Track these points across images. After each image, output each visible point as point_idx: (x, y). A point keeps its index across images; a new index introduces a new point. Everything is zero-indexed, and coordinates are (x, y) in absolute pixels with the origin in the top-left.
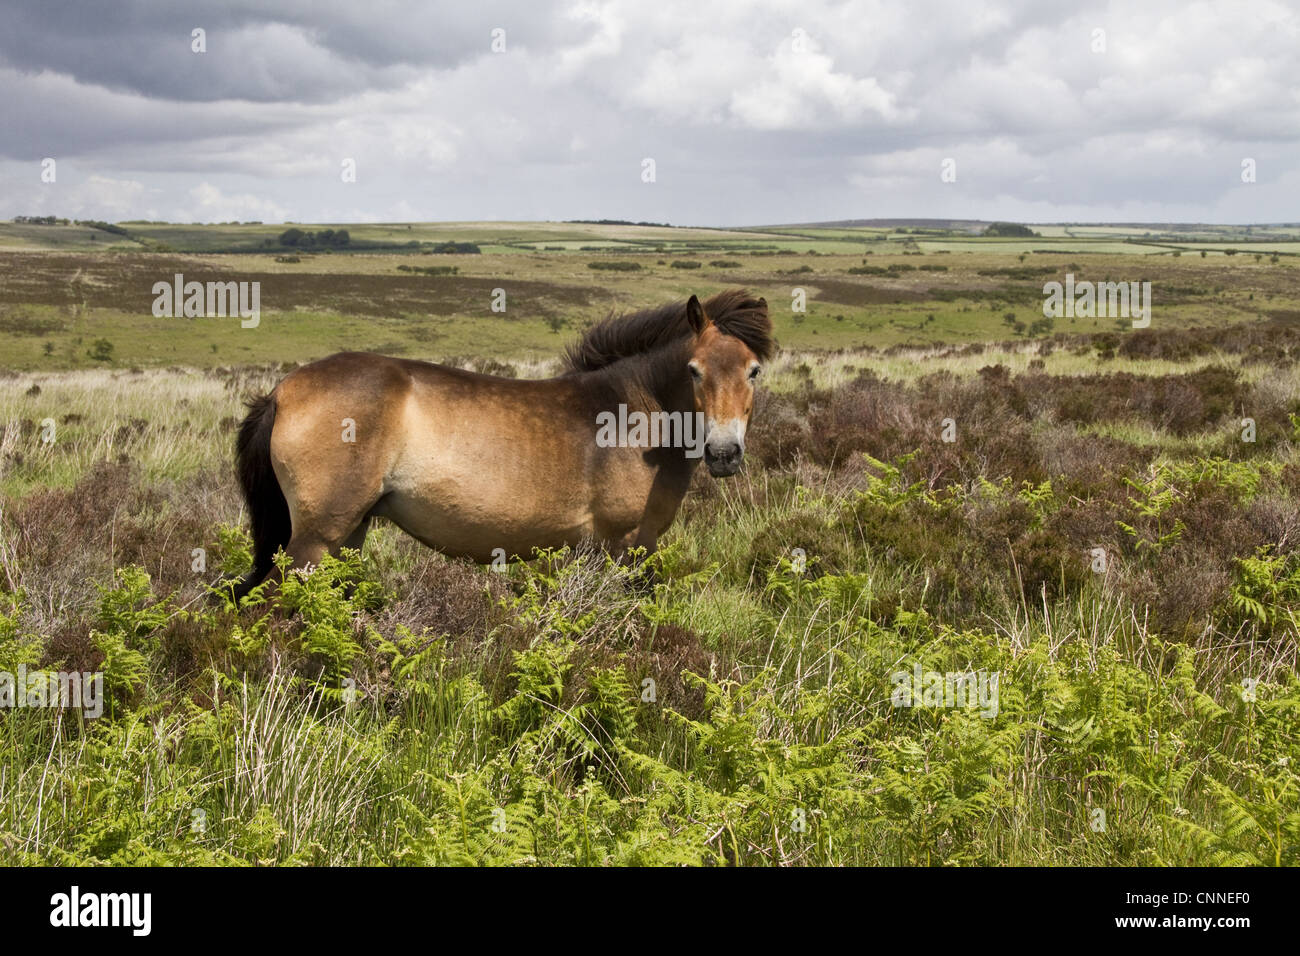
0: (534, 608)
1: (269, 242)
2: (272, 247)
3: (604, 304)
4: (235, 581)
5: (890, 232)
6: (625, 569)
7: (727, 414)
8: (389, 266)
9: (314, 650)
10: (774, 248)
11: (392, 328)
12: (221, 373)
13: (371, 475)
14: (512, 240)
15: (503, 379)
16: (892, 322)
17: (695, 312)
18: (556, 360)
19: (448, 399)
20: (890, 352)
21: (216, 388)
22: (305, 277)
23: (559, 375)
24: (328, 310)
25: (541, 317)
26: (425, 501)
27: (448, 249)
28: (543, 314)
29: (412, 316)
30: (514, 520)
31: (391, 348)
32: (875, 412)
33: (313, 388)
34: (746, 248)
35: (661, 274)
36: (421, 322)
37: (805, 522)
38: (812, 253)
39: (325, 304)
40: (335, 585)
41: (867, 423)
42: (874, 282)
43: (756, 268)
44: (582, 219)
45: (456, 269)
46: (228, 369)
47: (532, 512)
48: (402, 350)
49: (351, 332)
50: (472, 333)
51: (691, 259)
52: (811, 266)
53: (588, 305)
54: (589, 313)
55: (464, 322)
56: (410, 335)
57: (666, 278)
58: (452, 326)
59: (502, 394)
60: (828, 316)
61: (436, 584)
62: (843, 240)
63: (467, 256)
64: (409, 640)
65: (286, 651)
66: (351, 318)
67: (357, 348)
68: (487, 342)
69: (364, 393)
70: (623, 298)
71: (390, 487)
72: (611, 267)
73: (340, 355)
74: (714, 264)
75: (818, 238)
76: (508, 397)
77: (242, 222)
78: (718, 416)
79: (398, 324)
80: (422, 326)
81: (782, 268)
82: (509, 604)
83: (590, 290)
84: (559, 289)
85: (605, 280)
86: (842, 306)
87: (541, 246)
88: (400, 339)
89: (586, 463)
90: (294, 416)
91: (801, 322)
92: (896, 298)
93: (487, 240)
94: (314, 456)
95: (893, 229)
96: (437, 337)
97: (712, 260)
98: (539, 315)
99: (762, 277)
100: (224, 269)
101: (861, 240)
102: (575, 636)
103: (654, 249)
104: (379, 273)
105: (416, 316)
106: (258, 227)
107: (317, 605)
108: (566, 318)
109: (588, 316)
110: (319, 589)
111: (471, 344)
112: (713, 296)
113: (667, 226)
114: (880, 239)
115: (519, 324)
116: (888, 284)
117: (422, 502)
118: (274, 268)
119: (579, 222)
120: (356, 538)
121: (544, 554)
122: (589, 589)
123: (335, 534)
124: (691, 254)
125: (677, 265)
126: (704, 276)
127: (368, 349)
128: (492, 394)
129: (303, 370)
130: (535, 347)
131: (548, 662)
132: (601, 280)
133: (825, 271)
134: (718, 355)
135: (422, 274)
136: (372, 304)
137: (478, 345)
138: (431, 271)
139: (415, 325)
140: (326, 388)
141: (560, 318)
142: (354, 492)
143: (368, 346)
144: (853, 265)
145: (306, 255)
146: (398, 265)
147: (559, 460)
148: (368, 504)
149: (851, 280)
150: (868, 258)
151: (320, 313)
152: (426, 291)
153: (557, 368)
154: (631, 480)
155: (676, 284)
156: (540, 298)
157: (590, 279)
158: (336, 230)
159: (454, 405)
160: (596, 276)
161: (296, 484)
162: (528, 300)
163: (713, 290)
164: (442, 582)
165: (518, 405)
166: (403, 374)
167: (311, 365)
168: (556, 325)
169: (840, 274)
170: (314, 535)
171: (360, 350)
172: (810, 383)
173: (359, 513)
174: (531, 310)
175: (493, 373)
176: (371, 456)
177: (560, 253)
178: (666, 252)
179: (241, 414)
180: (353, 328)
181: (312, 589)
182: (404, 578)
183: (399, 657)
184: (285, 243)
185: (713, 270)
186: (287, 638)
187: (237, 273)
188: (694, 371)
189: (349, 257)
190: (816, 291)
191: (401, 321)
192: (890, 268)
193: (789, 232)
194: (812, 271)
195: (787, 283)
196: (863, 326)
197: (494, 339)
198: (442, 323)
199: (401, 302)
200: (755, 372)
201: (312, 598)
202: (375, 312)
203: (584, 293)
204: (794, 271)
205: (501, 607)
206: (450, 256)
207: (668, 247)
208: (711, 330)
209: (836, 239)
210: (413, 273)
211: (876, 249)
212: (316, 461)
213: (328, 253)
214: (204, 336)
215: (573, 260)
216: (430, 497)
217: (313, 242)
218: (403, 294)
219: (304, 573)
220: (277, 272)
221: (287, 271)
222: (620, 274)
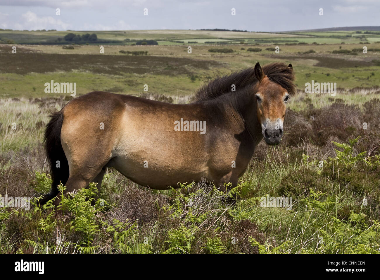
0: (179, 211)
1: (59, 39)
2: (61, 42)
3: (215, 68)
4: (40, 198)
5: (353, 33)
6: (222, 193)
7: (274, 116)
8: (116, 51)
9: (77, 229)
10: (297, 41)
11: (117, 80)
12: (37, 100)
13: (106, 149)
14: (172, 38)
15: (168, 104)
16: (353, 76)
17: (258, 71)
18: (193, 95)
19: (142, 114)
20: (352, 91)
21: (35, 108)
22: (77, 56)
23: (193, 102)
24: (87, 71)
25: (186, 75)
26: (132, 160)
27: (142, 43)
28: (187, 73)
29: (126, 74)
30: (172, 169)
31: (117, 89)
32: (342, 120)
33: (80, 109)
34: (283, 41)
35: (243, 54)
36: (130, 77)
37: (307, 172)
38: (315, 43)
39: (86, 69)
40: (87, 199)
41: (338, 125)
42: (345, 57)
43: (288, 51)
44: (206, 29)
45: (147, 52)
46: (40, 99)
47: (181, 165)
48: (121, 90)
49: (98, 81)
50: (154, 82)
51: (257, 47)
52: (314, 50)
53: (208, 69)
54: (209, 73)
55: (150, 77)
56: (126, 83)
57: (245, 56)
58: (144, 79)
59: (167, 111)
60: (323, 73)
61: (133, 199)
62: (330, 37)
63: (152, 46)
64: (120, 225)
65: (64, 230)
66: (98, 75)
67: (101, 90)
68: (161, 86)
69: (104, 111)
70: (224, 66)
71: (115, 154)
72: (219, 51)
73: (93, 93)
74: (268, 49)
75: (318, 37)
76: (170, 112)
77: (47, 30)
78: (271, 117)
79: (120, 78)
80: (131, 79)
81: (301, 51)
82: (167, 209)
83: (209, 62)
84: (195, 62)
85: (216, 57)
86: (329, 69)
87: (186, 41)
88: (121, 85)
89: (206, 143)
90: (71, 122)
91: (309, 76)
92: (356, 65)
93: (161, 39)
94: (80, 140)
95: (355, 31)
96: (137, 84)
97: (267, 47)
98: (185, 74)
99: (290, 55)
100: (39, 52)
101: (339, 37)
102: (197, 224)
103: (239, 42)
104: (111, 54)
105: (128, 74)
106: (55, 32)
107: (79, 209)
108: (198, 76)
109: (208, 74)
110: (79, 201)
111: (154, 87)
112: (267, 65)
113: (246, 31)
114: (348, 37)
115: (176, 78)
116: (352, 58)
117: (130, 161)
118: (62, 51)
119: (204, 30)
120: (99, 178)
121: (183, 185)
122: (204, 202)
123: (89, 176)
124: (257, 45)
125: (250, 50)
126: (263, 55)
127: (106, 90)
128: (163, 111)
129: (76, 100)
130: (183, 89)
131: (184, 236)
132: (214, 57)
133: (321, 52)
134: (270, 90)
135: (131, 55)
136: (107, 69)
137: (157, 88)
138: (135, 53)
139: (128, 79)
140: (86, 108)
141: (195, 75)
142: (99, 157)
143: (105, 88)
144: (335, 49)
145: (76, 45)
146: (120, 50)
147: (193, 141)
148: (105, 162)
149: (333, 56)
150: (342, 46)
151: (84, 73)
152: (133, 63)
153: (193, 99)
154: (226, 151)
155: (249, 59)
156: (186, 66)
157: (209, 57)
158: (91, 34)
159: (145, 116)
160: (212, 55)
161: (71, 153)
162: (180, 67)
163: (267, 62)
164: (136, 198)
165: (175, 116)
166: (122, 103)
167: (79, 97)
168: (193, 79)
169: (328, 53)
170: (80, 176)
171: (102, 91)
172: (312, 106)
173: (100, 167)
174: (181, 72)
175: (163, 101)
176: (106, 140)
177: (195, 45)
178: (245, 44)
179: (46, 120)
180: (99, 80)
181: (76, 201)
182: (119, 196)
183: (116, 234)
184: (67, 40)
185: (267, 52)
186: (64, 224)
187: (45, 54)
188: (258, 98)
189: (97, 46)
190: (316, 62)
191: (121, 77)
192: (353, 50)
193: (304, 34)
194: (315, 52)
195: (302, 58)
196: (339, 78)
197: (164, 85)
198: (140, 77)
199: (120, 68)
200: (287, 98)
201: (77, 205)
202: (109, 73)
203: (207, 63)
204: (306, 53)
205: (163, 209)
206: (144, 46)
207: (246, 41)
208: (266, 79)
209: (327, 37)
210: (126, 54)
211: (346, 41)
212: (81, 142)
213: (87, 45)
214: (29, 83)
215: (201, 48)
216: (133, 158)
217: (80, 39)
218: (122, 64)
219: (72, 194)
220: (64, 53)
221: (68, 53)
222: (223, 54)
